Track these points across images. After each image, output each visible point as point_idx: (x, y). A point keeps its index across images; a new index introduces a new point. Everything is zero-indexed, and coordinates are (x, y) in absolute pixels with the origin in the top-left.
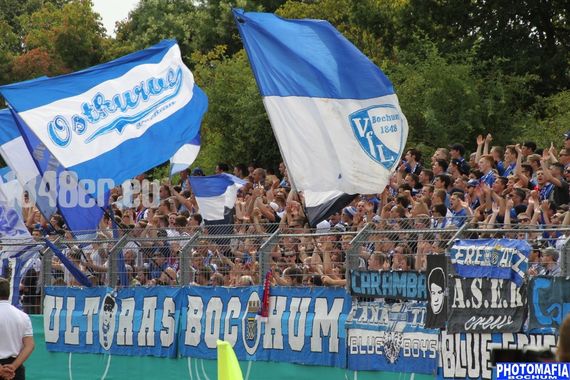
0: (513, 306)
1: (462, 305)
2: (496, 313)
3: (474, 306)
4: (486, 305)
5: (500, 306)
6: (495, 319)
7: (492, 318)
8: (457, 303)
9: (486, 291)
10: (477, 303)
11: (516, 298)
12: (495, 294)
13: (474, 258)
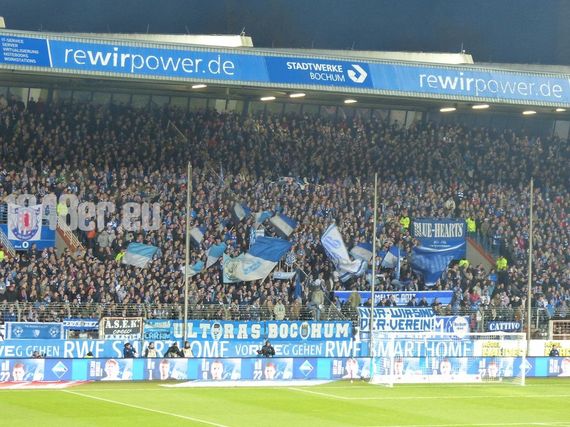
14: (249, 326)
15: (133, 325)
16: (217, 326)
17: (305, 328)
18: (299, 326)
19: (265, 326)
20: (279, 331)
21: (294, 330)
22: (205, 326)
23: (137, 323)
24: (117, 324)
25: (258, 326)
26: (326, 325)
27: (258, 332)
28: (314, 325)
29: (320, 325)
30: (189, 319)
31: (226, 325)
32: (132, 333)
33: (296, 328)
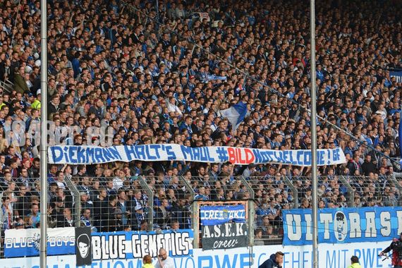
0: (238, 235)
1: (209, 236)
2: (228, 239)
3: (216, 236)
4: (223, 235)
5: (230, 236)
6: (228, 241)
7: (226, 241)
8: (206, 235)
9: (223, 229)
10: (217, 234)
11: (239, 231)
12: (228, 230)
13: (214, 216)
14: (378, 216)
16: (340, 217)
24: (217, 230)
27: (388, 225)
32: (240, 246)
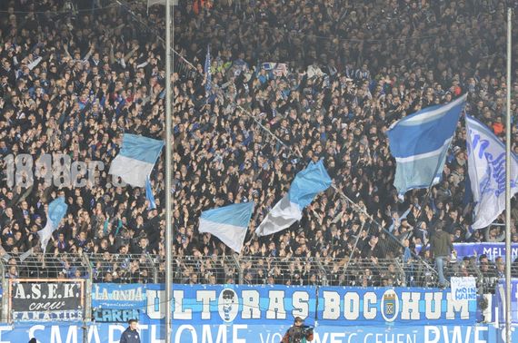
14: (289, 295)
15: (68, 292)
16: (228, 295)
17: (390, 301)
18: (379, 298)
19: (317, 297)
20: (342, 306)
21: (371, 306)
22: (205, 295)
23: (76, 290)
24: (36, 290)
25: (304, 296)
26: (428, 296)
27: (304, 306)
28: (405, 296)
29: (416, 296)
30: (176, 281)
31: (246, 294)
32: (68, 308)
33: (374, 300)
